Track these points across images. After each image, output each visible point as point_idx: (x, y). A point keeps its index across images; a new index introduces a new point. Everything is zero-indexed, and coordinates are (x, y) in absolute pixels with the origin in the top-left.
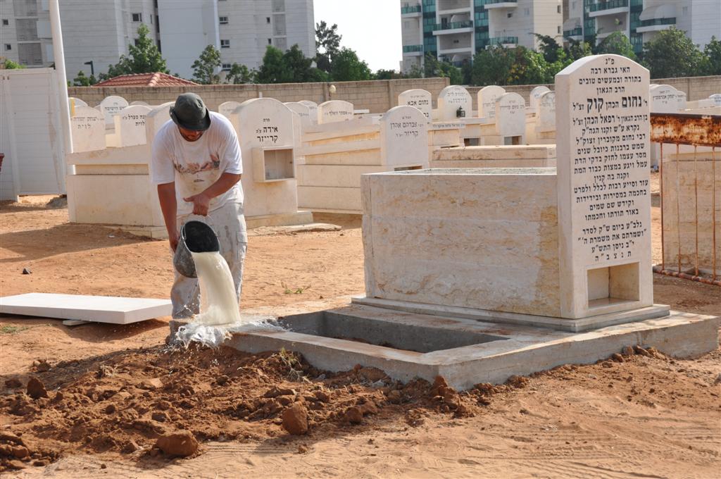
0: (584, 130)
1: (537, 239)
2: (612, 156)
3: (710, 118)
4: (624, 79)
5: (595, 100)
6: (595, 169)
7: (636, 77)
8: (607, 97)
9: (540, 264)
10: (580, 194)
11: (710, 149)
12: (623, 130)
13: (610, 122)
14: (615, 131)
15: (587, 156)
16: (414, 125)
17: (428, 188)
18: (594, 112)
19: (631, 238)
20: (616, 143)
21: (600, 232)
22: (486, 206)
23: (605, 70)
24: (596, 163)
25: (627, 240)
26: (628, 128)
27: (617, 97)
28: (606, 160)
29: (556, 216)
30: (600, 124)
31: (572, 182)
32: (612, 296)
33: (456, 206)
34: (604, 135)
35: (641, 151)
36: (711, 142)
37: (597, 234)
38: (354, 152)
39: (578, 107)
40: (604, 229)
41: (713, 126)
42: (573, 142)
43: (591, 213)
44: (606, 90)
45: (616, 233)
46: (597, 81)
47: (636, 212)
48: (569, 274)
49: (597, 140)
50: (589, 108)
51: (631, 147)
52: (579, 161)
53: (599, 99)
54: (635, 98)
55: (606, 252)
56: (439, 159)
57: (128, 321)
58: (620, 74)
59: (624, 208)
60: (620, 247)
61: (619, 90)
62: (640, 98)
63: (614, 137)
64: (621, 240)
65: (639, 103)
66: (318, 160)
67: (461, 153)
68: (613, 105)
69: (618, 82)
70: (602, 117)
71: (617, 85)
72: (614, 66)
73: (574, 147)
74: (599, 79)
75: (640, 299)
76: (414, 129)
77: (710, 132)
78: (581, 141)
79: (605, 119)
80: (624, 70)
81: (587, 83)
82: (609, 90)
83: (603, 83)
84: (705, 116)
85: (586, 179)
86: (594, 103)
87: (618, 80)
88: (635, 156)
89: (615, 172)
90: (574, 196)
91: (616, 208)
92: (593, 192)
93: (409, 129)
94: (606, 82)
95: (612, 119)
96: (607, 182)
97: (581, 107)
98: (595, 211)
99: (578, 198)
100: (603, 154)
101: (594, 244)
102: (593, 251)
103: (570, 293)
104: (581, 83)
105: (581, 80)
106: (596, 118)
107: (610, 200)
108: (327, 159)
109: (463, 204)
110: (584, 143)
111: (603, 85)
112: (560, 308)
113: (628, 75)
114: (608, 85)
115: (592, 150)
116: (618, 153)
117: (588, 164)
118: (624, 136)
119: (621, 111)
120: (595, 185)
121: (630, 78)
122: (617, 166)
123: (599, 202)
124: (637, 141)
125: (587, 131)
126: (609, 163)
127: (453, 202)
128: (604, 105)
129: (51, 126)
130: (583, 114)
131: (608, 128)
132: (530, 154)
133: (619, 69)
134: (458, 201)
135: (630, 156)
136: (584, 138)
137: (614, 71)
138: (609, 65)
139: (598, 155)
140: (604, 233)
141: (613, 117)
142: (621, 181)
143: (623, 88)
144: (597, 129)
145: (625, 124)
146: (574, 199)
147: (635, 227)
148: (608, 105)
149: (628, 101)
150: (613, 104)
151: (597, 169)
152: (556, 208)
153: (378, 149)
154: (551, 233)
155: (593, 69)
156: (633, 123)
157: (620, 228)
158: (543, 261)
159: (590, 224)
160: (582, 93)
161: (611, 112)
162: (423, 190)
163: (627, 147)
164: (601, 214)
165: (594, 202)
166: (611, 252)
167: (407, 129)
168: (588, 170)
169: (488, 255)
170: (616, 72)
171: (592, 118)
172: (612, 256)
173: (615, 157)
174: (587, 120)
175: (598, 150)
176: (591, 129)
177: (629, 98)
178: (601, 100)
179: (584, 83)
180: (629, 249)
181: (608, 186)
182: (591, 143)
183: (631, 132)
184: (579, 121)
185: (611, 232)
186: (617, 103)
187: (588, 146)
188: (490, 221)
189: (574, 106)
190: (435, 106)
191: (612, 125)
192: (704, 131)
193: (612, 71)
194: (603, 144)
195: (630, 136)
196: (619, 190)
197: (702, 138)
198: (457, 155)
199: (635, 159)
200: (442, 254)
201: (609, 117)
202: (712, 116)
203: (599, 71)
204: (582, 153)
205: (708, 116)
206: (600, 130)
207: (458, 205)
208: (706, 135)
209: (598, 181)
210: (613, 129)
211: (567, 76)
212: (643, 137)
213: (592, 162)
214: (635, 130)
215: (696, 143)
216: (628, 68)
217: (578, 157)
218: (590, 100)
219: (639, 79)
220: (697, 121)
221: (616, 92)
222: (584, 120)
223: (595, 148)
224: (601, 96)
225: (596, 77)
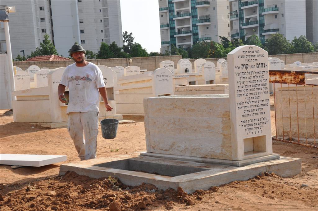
0: (240, 78)
1: (221, 126)
2: (253, 89)
3: (295, 72)
4: (257, 56)
5: (245, 65)
6: (246, 95)
7: (262, 55)
8: (250, 64)
9: (223, 137)
10: (239, 106)
11: (295, 85)
12: (257, 78)
13: (251, 74)
15: (242, 89)
16: (167, 76)
17: (173, 104)
18: (244, 70)
19: (262, 124)
20: (255, 83)
21: (249, 122)
22: (199, 111)
23: (249, 52)
24: (246, 92)
25: (260, 126)
26: (259, 77)
27: (254, 63)
28: (250, 91)
29: (229, 116)
30: (247, 75)
31: (236, 101)
32: (254, 150)
33: (185, 112)
34: (249, 80)
35: (265, 86)
36: (295, 83)
37: (247, 123)
38: (140, 88)
39: (237, 68)
40: (250, 121)
41: (296, 76)
42: (236, 83)
43: (245, 114)
44: (249, 61)
45: (255, 122)
46: (245, 56)
47: (264, 113)
48: (236, 140)
49: (246, 82)
50: (242, 68)
51: (261, 85)
52: (239, 91)
53: (247, 64)
54: (262, 64)
55: (251, 131)
56: (178, 91)
57: (40, 165)
58: (255, 53)
59: (259, 111)
60: (257, 129)
61: (255, 60)
62: (264, 64)
63: (253, 81)
64: (258, 126)
65: (264, 66)
66: (124, 92)
67: (188, 89)
70: (248, 72)
71: (254, 58)
72: (253, 50)
73: (236, 85)
74: (246, 56)
75: (267, 151)
76: (167, 78)
77: (295, 78)
78: (239, 83)
79: (249, 73)
80: (257, 52)
81: (241, 58)
82: (251, 60)
83: (248, 57)
84: (292, 71)
85: (242, 99)
86: (244, 66)
87: (254, 56)
88: (263, 89)
89: (254, 96)
90: (237, 107)
91: (255, 112)
92: (245, 105)
93: (165, 78)
94: (249, 57)
95: (253, 73)
96: (251, 100)
97: (239, 68)
98: (246, 113)
99: (239, 107)
100: (249, 88)
101: (246, 128)
102: (246, 131)
103: (236, 150)
104: (239, 58)
105: (238, 56)
106: (246, 72)
107: (253, 108)
108: (129, 92)
109: (189, 111)
110: (241, 84)
111: (248, 58)
112: (232, 156)
114: (250, 58)
115: (244, 87)
116: (256, 88)
117: (242, 93)
118: (258, 80)
119: (256, 70)
120: (246, 102)
121: (259, 55)
122: (255, 93)
123: (248, 109)
124: (263, 82)
125: (242, 78)
126: (252, 92)
127: (184, 110)
128: (249, 67)
129: (5, 79)
130: (240, 71)
131: (251, 77)
132: (218, 88)
133: (255, 52)
134: (186, 109)
135: (261, 89)
136: (241, 81)
137: (253, 52)
138: (251, 50)
139: (247, 89)
140: (250, 122)
141: (253, 72)
142: (257, 100)
143: (257, 59)
144: (246, 77)
145: (258, 75)
146: (237, 108)
147: (264, 120)
148: (251, 67)
149: (259, 65)
150: (253, 67)
151: (247, 95)
152: (229, 112)
153: (151, 87)
154: (227, 123)
155: (243, 52)
156: (261, 74)
157: (257, 121)
158: (224, 135)
159: (244, 119)
160: (239, 62)
161: (252, 70)
162: (171, 105)
163: (259, 85)
164: (249, 114)
165: (246, 109)
166: (253, 131)
167: (163, 78)
168: (242, 95)
169: (200, 133)
170: (254, 53)
171: (244, 73)
172: (254, 133)
173: (254, 89)
174: (242, 73)
175: (247, 86)
176: (243, 77)
177: (260, 64)
178: (247, 65)
179: (240, 57)
180: (261, 130)
181: (251, 102)
182: (244, 83)
183: (261, 78)
184: (238, 74)
185: (253, 122)
186: (254, 66)
187: (242, 85)
188: (201, 118)
189: (236, 67)
190: (176, 67)
191: (252, 75)
192: (292, 77)
193: (252, 52)
194: (249, 84)
195: (260, 80)
196: (256, 104)
197: (291, 81)
198: (186, 89)
199: (263, 90)
200: (180, 133)
201: (251, 72)
202: (295, 71)
203: (246, 52)
204: (240, 88)
205: (294, 71)
206: (247, 78)
207: (186, 111)
208: (293, 79)
209: (247, 100)
210: (253, 77)
211: (233, 54)
212: (266, 80)
213: (244, 92)
214: (262, 77)
215: (289, 83)
216: (259, 51)
217: (238, 89)
218: (243, 65)
220: (289, 73)
221: (254, 61)
222: (240, 73)
223: (245, 86)
224: (247, 63)
225: (245, 55)
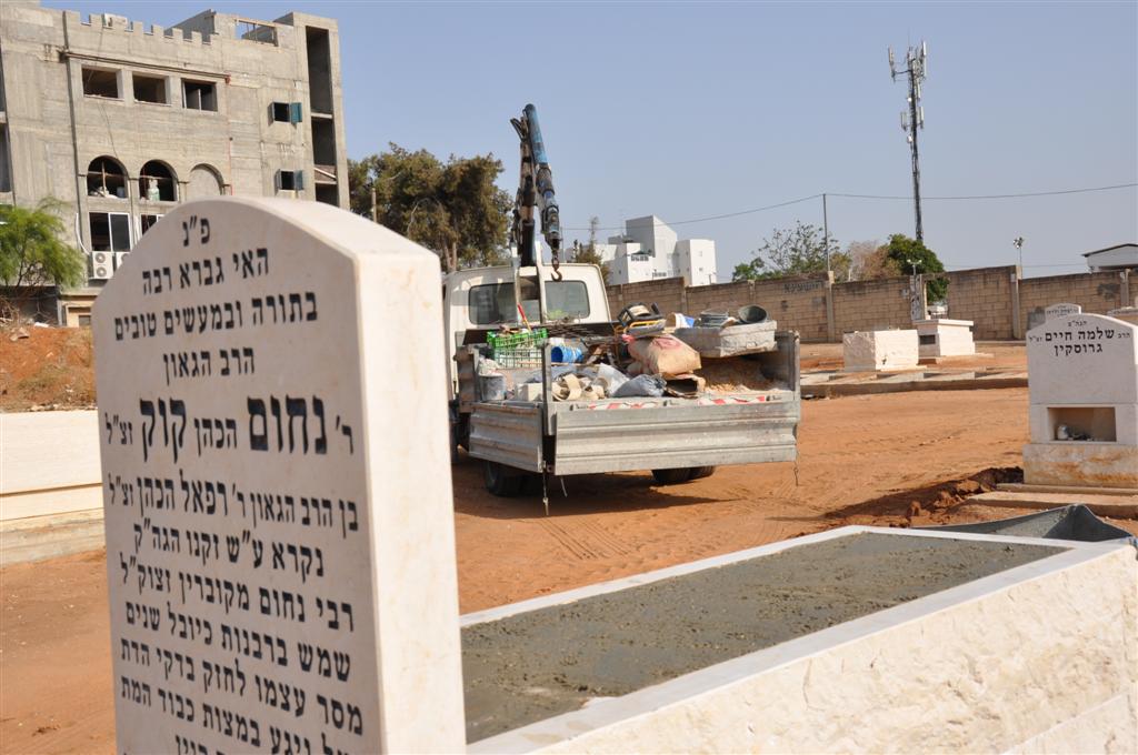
0: (137, 528)
2: (229, 672)
4: (247, 311)
5: (162, 406)
6: (177, 706)
7: (295, 298)
8: (200, 397)
12: (258, 563)
13: (213, 508)
14: (233, 558)
15: (151, 639)
18: (161, 458)
20: (237, 618)
23: (184, 274)
26: (278, 555)
27: (229, 397)
28: (207, 682)
30: (182, 512)
34: (196, 564)
35: (337, 690)
39: (117, 433)
42: (114, 570)
44: (191, 365)
46: (161, 323)
49: (175, 583)
50: (147, 439)
51: (293, 656)
52: (133, 651)
53: (174, 404)
54: (296, 406)
58: (234, 287)
61: (233, 361)
62: (318, 406)
63: (229, 585)
65: (314, 434)
68: (217, 434)
69: (230, 325)
70: (185, 485)
71: (226, 340)
72: (211, 251)
74: (168, 316)
78: (135, 570)
79: (204, 494)
80: (245, 263)
81: (137, 337)
82: (201, 362)
83: (180, 331)
86: (159, 419)
87: (226, 316)
88: (313, 706)
95: (221, 497)
97: (126, 431)
100: (198, 650)
104: (120, 338)
105: (118, 321)
106: (170, 484)
110: (141, 584)
111: (181, 342)
113: (262, 286)
114: (198, 342)
115: (166, 621)
116: (248, 666)
117: (157, 673)
118: (265, 593)
119: (246, 467)
121: (270, 301)
122: (246, 727)
124: (320, 632)
125: (149, 532)
126: (218, 697)
128: (190, 430)
130: (132, 461)
131: (206, 535)
133: (228, 264)
135: (291, 700)
136: (140, 558)
137: (213, 271)
138: (195, 250)
139: (182, 646)
141: (222, 489)
143: (248, 352)
144: (176, 530)
145: (269, 532)
148: (203, 431)
149: (272, 419)
150: (218, 430)
151: (182, 708)
155: (146, 275)
156: (292, 533)
160: (125, 377)
161: (213, 465)
163: (279, 652)
168: (157, 699)
170: (221, 276)
171: (159, 484)
173: (238, 682)
174: (145, 489)
175: (179, 625)
176: (157, 530)
177: (275, 406)
178: (177, 407)
179: (128, 335)
182: (161, 585)
183: (291, 578)
184: (125, 490)
186: (231, 424)
187: (151, 596)
189: (109, 425)
191: (219, 526)
193: (205, 273)
194: (196, 603)
195: (288, 597)
201: (209, 486)
203: (163, 282)
204: (137, 619)
206: (184, 540)
210: (223, 545)
212: (343, 617)
213: (167, 670)
214: (306, 572)
216: (262, 252)
217: (129, 631)
218: (146, 407)
219: (307, 307)
221: (225, 372)
222: (136, 488)
223: (171, 616)
224: (181, 389)
225: (159, 304)
